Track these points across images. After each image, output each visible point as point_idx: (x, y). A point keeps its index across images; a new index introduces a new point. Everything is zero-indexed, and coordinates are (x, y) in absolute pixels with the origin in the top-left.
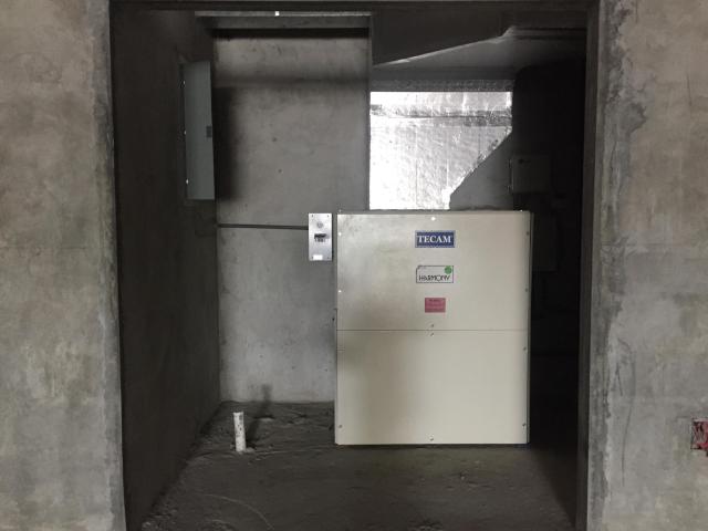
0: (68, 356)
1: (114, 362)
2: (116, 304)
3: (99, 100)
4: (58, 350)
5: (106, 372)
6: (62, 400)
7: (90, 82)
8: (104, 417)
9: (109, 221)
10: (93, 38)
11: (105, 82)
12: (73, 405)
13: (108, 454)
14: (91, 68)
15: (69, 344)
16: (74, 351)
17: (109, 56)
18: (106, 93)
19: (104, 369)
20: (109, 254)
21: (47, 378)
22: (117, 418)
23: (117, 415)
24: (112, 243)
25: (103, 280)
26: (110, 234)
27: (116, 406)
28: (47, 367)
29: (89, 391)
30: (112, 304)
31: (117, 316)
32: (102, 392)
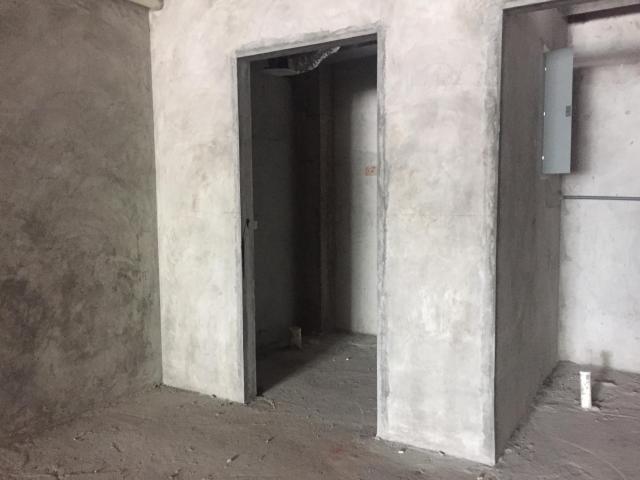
0: (454, 300)
1: (490, 310)
2: (494, 262)
3: (490, 94)
4: (446, 295)
5: (484, 318)
6: (448, 335)
7: (483, 80)
8: (480, 353)
9: (492, 194)
10: (488, 44)
11: (495, 79)
12: (456, 340)
13: (482, 385)
14: (485, 69)
15: (455, 292)
16: (458, 298)
17: (500, 57)
18: (496, 88)
19: (482, 315)
20: (490, 221)
21: (437, 316)
22: (490, 356)
23: (491, 353)
24: (493, 212)
25: (484, 242)
26: (491, 205)
27: (491, 347)
28: (437, 308)
29: (469, 331)
30: (490, 263)
31: (494, 273)
32: (480, 333)
